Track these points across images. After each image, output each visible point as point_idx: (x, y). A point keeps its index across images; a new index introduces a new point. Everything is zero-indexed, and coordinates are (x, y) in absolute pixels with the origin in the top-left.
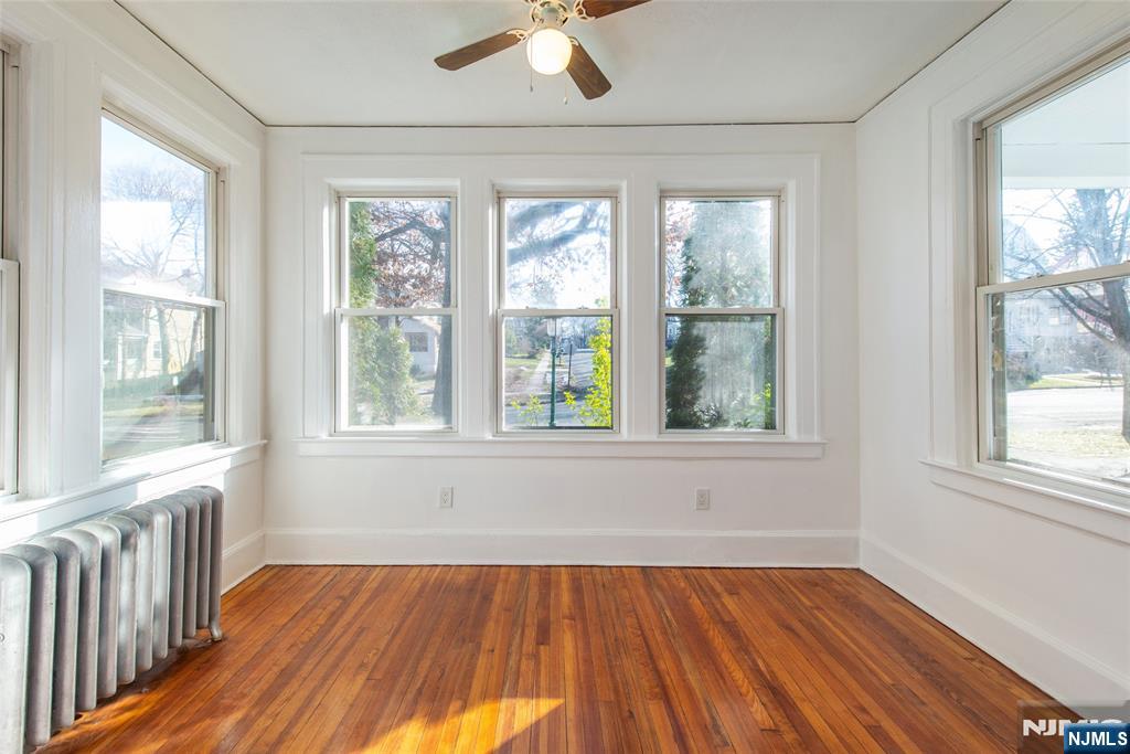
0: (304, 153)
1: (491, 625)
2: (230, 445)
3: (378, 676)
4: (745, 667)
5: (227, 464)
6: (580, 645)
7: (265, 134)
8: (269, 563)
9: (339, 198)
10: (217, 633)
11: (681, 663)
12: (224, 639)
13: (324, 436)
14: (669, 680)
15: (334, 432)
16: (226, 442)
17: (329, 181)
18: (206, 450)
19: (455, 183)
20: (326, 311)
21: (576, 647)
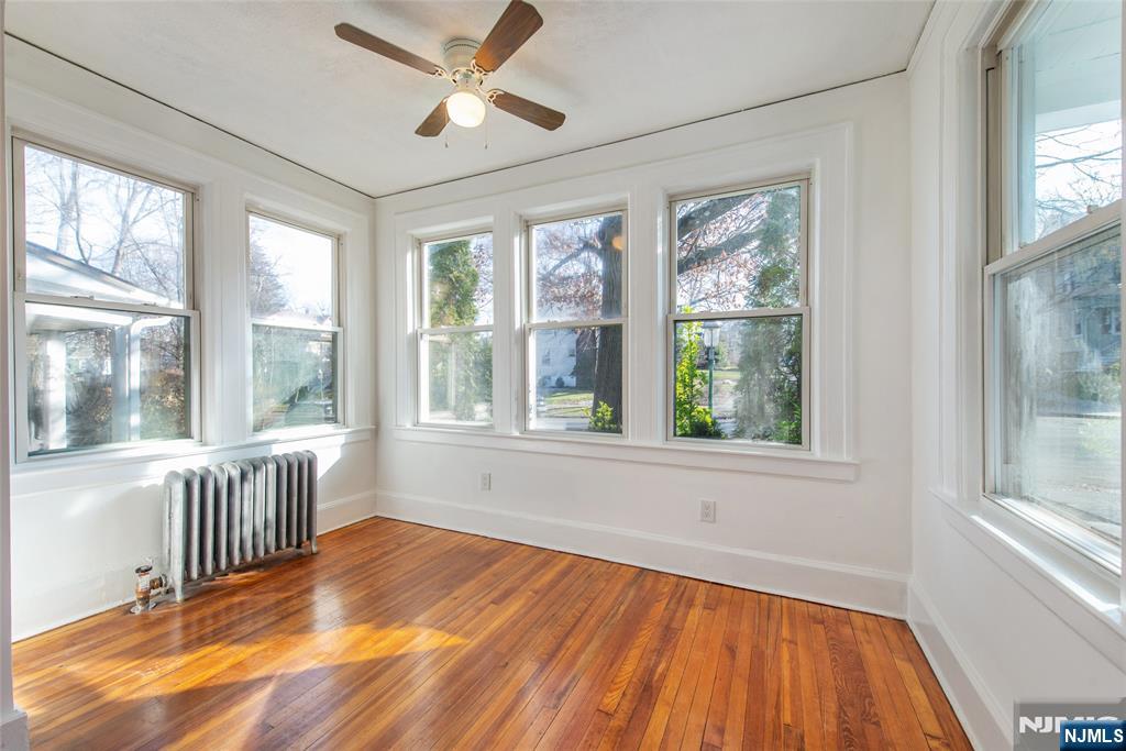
0: (397, 213)
1: (473, 582)
2: (347, 427)
3: (374, 595)
4: (644, 664)
5: (342, 440)
6: (522, 611)
7: (374, 204)
8: (378, 514)
9: (419, 243)
10: (314, 549)
11: (589, 643)
12: (317, 553)
13: (409, 426)
14: (563, 652)
15: (417, 423)
16: (345, 424)
17: (409, 232)
18: (328, 428)
19: (489, 220)
20: (410, 330)
21: (516, 612)
